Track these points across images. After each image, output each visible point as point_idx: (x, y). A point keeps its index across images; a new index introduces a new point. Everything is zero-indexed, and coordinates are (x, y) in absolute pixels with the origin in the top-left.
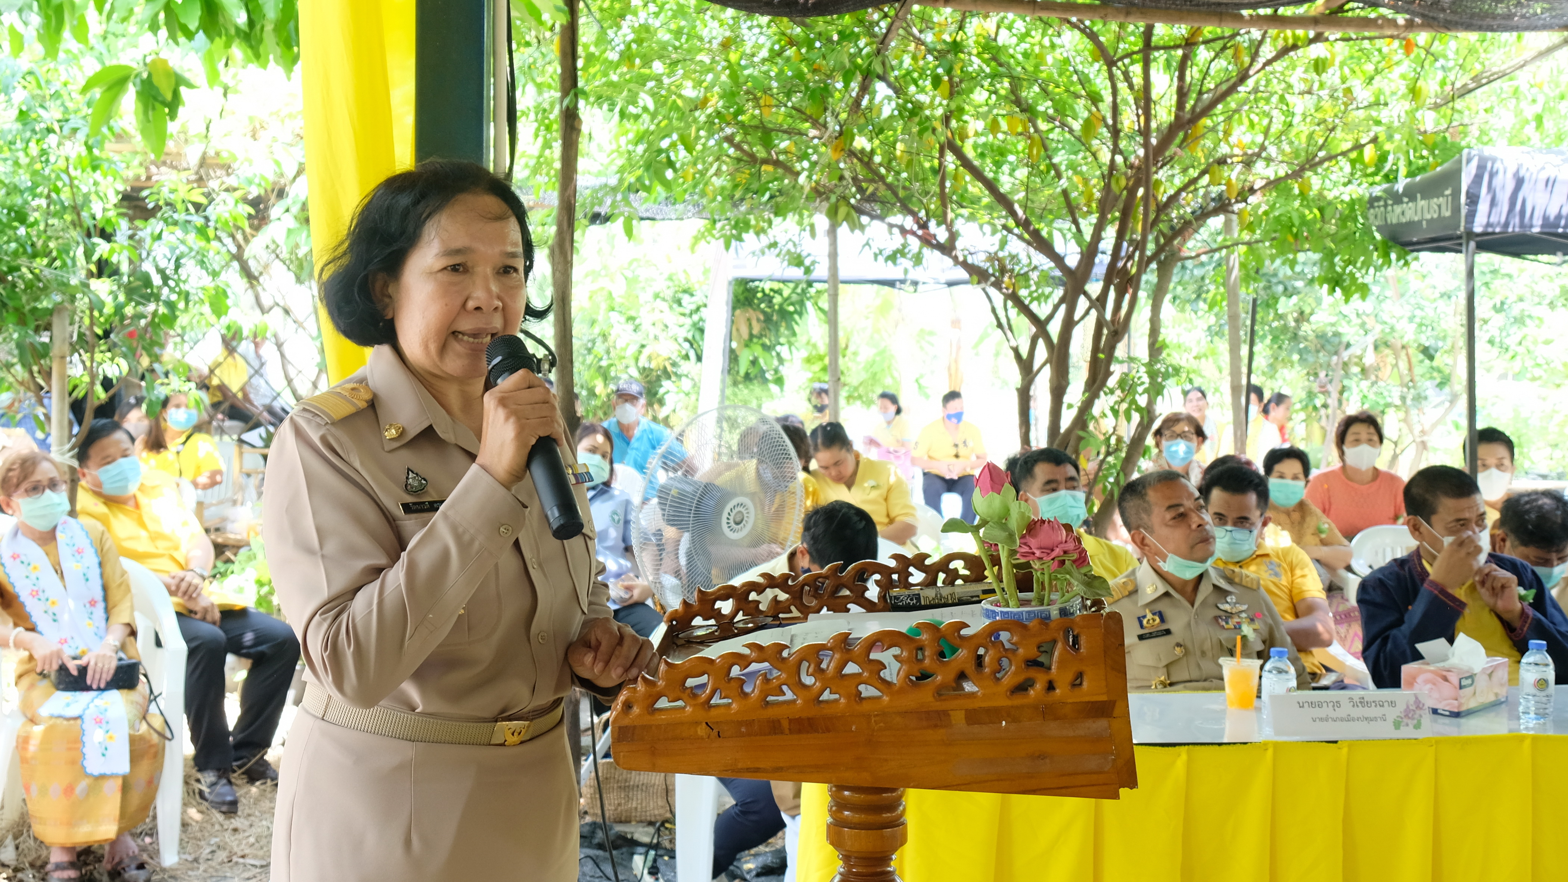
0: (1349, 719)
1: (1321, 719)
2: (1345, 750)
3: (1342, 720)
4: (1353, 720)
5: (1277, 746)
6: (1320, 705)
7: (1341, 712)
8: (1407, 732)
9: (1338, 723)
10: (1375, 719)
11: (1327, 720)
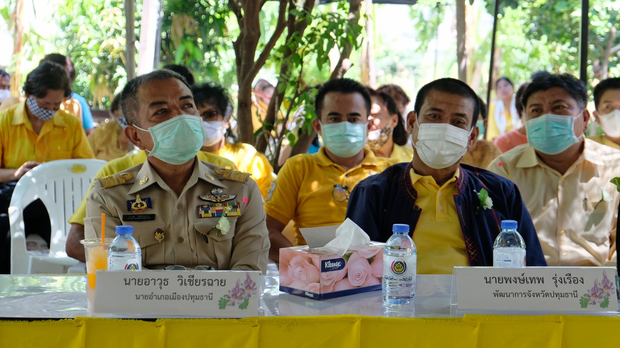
0: (175, 297)
1: (145, 297)
2: (163, 328)
3: (167, 297)
4: (179, 298)
5: (90, 322)
6: (147, 282)
7: (167, 291)
8: (232, 311)
9: (162, 301)
10: (201, 298)
11: (151, 298)
